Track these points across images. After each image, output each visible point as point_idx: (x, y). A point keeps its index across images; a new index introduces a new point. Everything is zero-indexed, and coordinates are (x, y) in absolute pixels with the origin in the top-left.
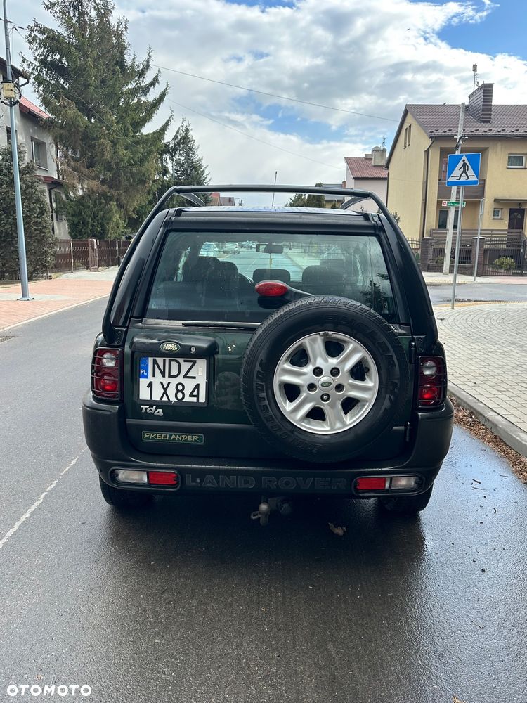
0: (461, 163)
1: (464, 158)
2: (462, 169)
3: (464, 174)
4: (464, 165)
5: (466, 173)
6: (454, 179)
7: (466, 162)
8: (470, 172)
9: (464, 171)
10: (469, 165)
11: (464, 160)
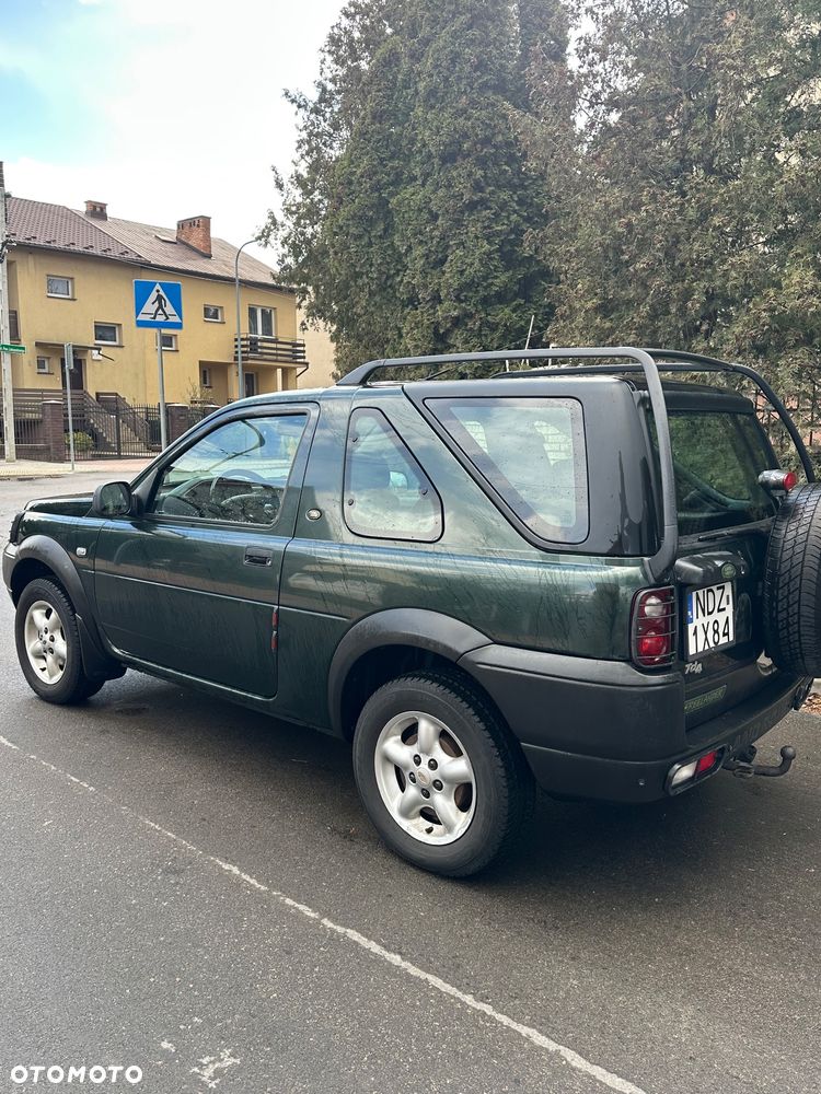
0: (154, 295)
1: (158, 287)
2: (157, 304)
3: (160, 312)
4: (159, 298)
5: (163, 310)
6: (147, 318)
7: (162, 293)
8: (169, 309)
9: (160, 307)
10: (165, 297)
11: (158, 291)
